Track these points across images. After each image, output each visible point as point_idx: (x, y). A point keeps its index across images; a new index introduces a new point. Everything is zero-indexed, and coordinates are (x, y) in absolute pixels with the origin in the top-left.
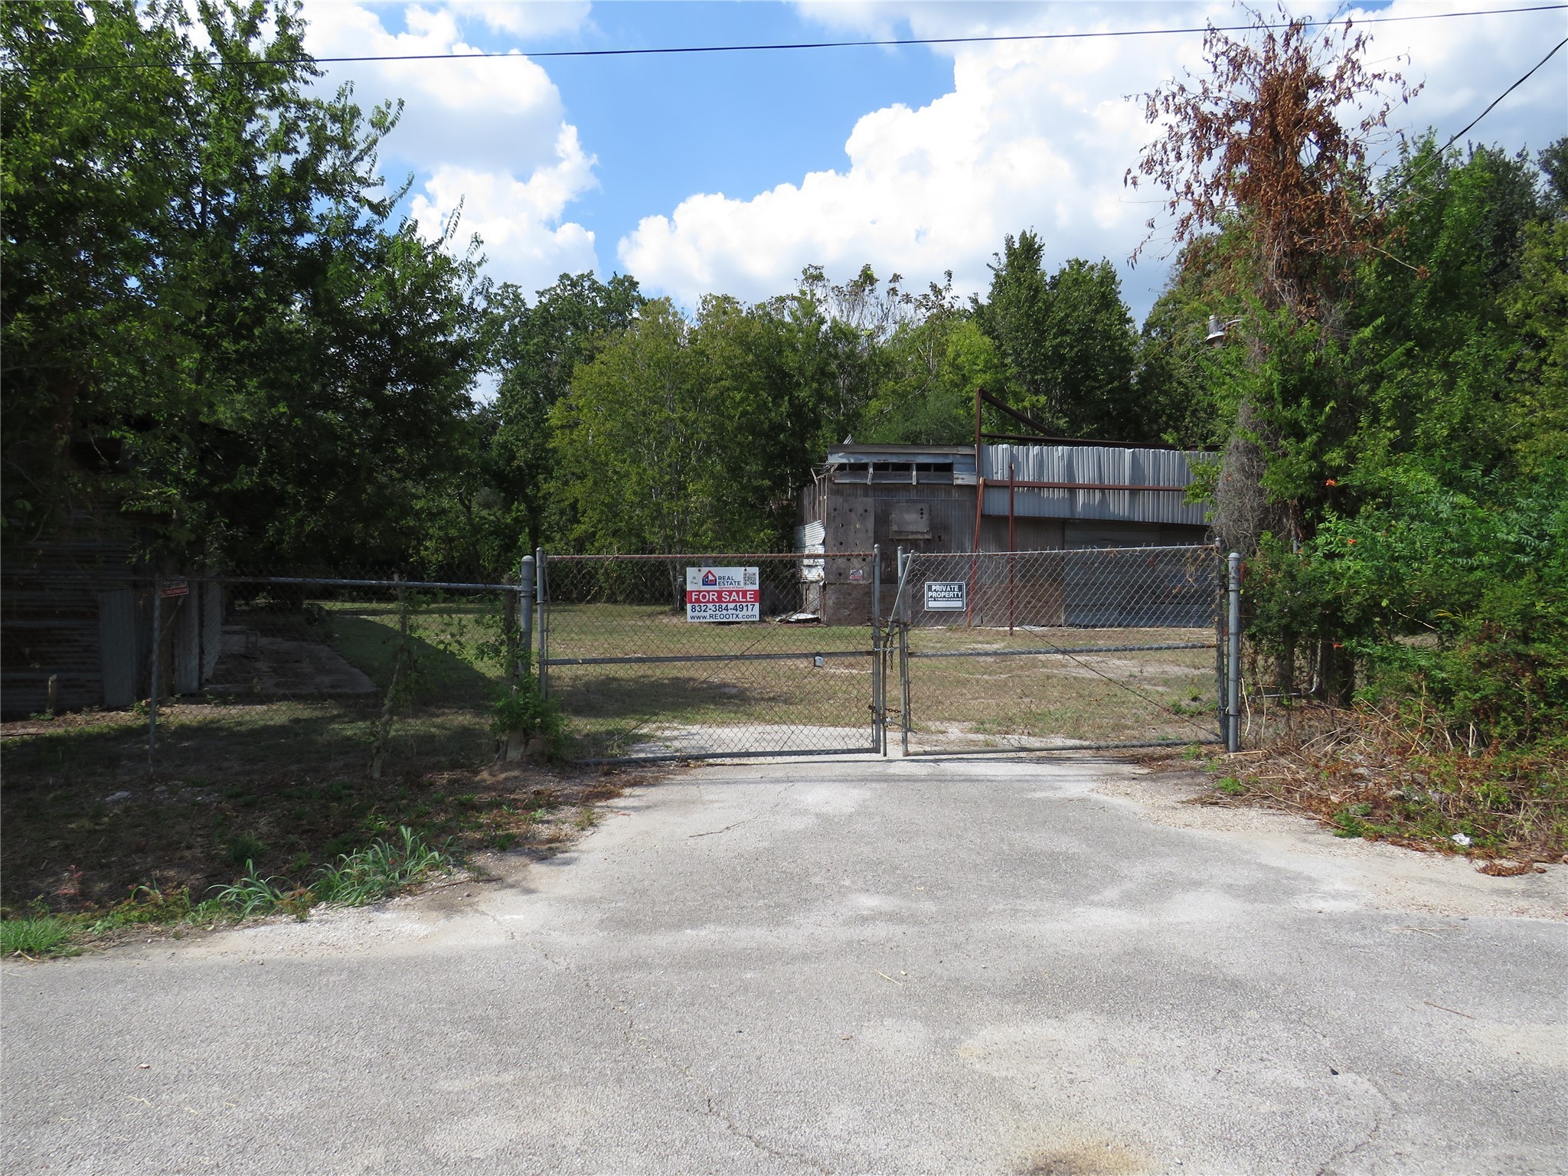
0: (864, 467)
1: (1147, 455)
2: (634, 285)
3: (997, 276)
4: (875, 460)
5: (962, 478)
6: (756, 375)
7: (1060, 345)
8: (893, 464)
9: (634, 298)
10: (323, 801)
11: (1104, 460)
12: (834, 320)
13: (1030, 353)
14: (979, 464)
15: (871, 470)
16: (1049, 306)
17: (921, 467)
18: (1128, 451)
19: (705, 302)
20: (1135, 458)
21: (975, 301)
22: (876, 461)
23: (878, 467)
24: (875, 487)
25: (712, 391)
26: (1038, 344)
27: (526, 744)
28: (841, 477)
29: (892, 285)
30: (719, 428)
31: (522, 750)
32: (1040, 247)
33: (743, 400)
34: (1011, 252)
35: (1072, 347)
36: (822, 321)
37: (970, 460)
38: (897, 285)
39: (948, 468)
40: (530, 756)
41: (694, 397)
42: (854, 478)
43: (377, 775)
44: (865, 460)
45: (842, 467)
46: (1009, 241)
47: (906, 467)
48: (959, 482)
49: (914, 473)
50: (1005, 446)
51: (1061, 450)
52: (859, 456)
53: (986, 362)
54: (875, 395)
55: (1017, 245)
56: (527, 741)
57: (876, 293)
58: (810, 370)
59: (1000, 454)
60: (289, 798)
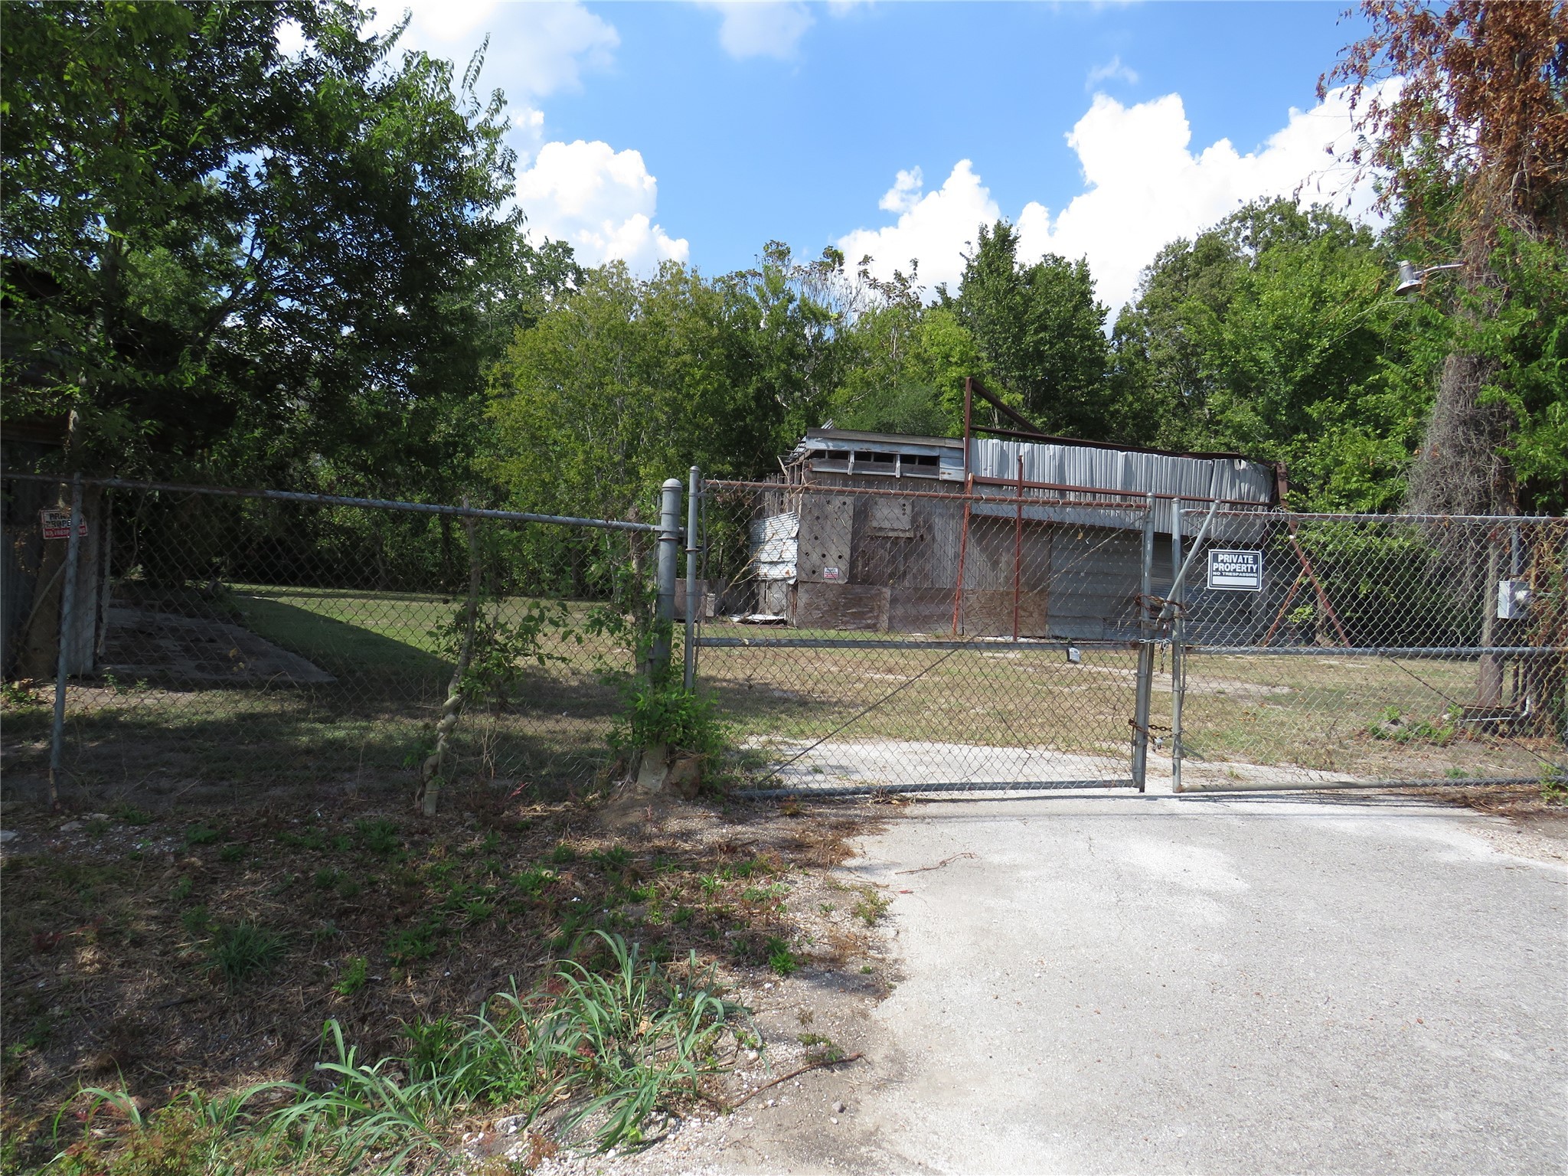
0: (843, 455)
1: (1140, 459)
2: (569, 252)
3: (969, 266)
4: (857, 447)
5: (949, 471)
6: (717, 353)
7: (1041, 342)
8: (876, 454)
9: (567, 266)
10: (357, 855)
11: (1096, 462)
12: (803, 300)
13: (1009, 348)
14: (967, 457)
15: (852, 459)
16: (1028, 300)
17: (907, 459)
18: (1121, 455)
19: (663, 268)
20: (1127, 462)
21: (942, 292)
22: (857, 449)
23: (860, 456)
24: (856, 478)
25: (671, 365)
26: (1017, 339)
27: (671, 766)
28: (820, 464)
29: (862, 268)
30: (676, 408)
31: (664, 775)
32: (1016, 238)
33: (704, 378)
34: (984, 242)
35: (1052, 345)
36: (791, 299)
37: (957, 454)
38: (868, 267)
39: (932, 462)
40: (677, 784)
41: (647, 371)
42: (833, 466)
43: (430, 810)
44: (845, 447)
45: (818, 454)
46: (983, 230)
47: (889, 458)
48: (946, 477)
49: (898, 464)
50: (995, 441)
51: (1052, 449)
52: (840, 443)
53: (962, 353)
54: (841, 383)
55: (991, 236)
56: (673, 762)
57: (845, 275)
58: (777, 351)
59: (988, 449)
60: (296, 847)
